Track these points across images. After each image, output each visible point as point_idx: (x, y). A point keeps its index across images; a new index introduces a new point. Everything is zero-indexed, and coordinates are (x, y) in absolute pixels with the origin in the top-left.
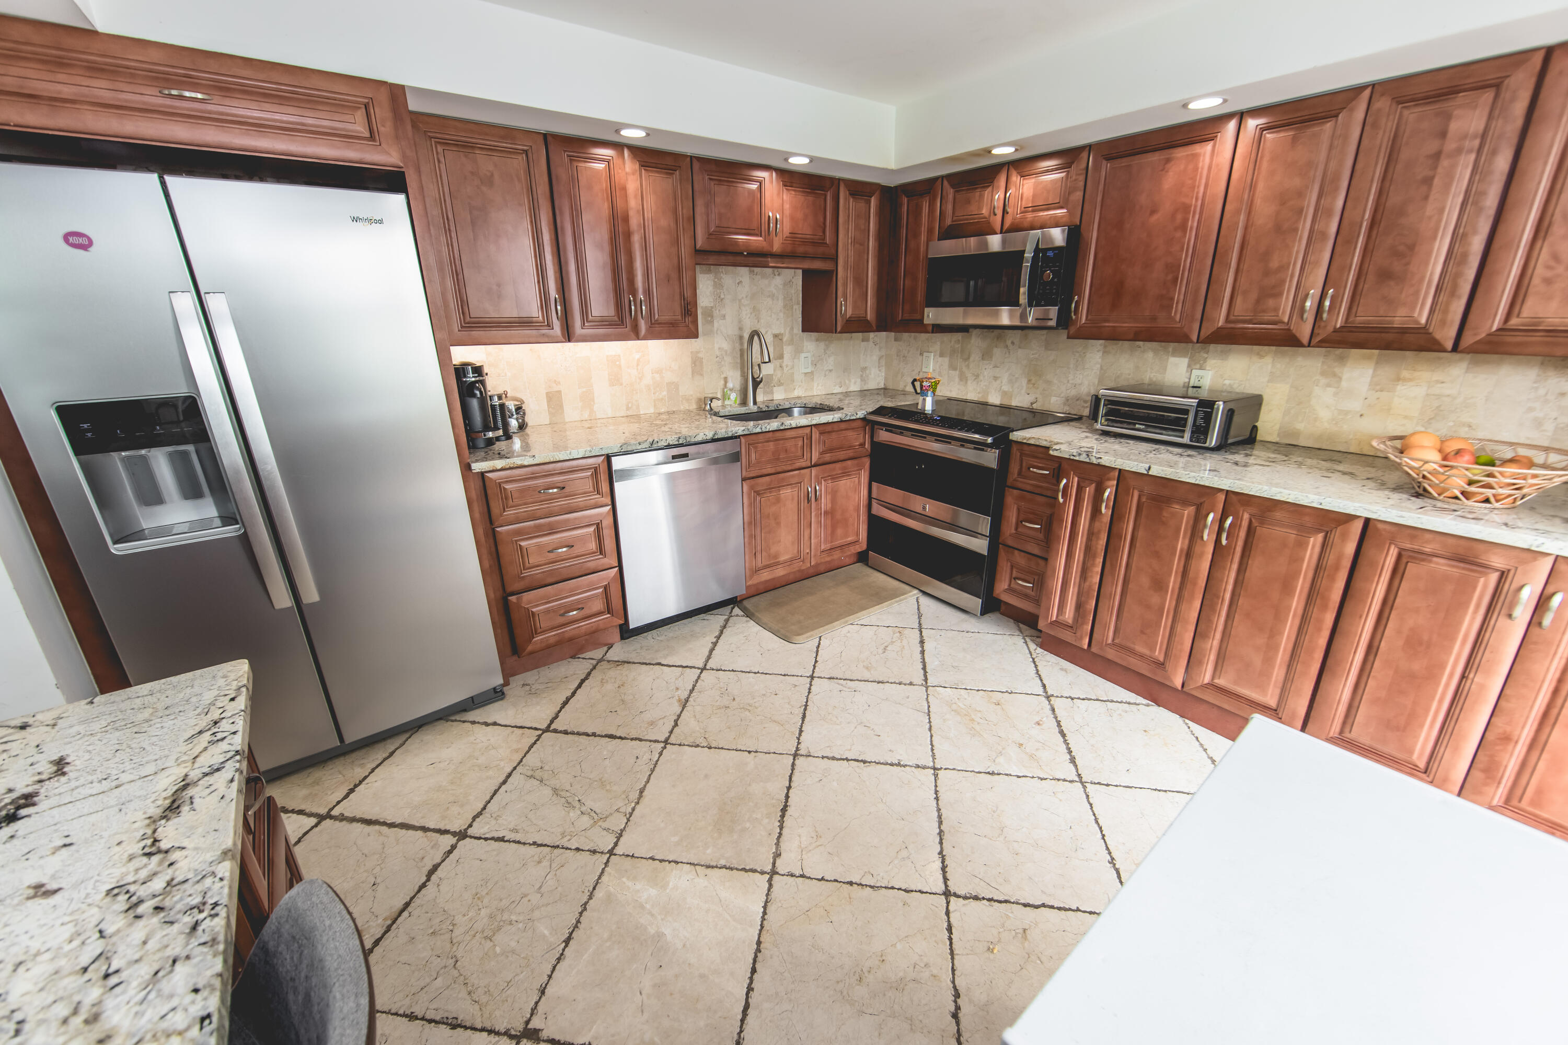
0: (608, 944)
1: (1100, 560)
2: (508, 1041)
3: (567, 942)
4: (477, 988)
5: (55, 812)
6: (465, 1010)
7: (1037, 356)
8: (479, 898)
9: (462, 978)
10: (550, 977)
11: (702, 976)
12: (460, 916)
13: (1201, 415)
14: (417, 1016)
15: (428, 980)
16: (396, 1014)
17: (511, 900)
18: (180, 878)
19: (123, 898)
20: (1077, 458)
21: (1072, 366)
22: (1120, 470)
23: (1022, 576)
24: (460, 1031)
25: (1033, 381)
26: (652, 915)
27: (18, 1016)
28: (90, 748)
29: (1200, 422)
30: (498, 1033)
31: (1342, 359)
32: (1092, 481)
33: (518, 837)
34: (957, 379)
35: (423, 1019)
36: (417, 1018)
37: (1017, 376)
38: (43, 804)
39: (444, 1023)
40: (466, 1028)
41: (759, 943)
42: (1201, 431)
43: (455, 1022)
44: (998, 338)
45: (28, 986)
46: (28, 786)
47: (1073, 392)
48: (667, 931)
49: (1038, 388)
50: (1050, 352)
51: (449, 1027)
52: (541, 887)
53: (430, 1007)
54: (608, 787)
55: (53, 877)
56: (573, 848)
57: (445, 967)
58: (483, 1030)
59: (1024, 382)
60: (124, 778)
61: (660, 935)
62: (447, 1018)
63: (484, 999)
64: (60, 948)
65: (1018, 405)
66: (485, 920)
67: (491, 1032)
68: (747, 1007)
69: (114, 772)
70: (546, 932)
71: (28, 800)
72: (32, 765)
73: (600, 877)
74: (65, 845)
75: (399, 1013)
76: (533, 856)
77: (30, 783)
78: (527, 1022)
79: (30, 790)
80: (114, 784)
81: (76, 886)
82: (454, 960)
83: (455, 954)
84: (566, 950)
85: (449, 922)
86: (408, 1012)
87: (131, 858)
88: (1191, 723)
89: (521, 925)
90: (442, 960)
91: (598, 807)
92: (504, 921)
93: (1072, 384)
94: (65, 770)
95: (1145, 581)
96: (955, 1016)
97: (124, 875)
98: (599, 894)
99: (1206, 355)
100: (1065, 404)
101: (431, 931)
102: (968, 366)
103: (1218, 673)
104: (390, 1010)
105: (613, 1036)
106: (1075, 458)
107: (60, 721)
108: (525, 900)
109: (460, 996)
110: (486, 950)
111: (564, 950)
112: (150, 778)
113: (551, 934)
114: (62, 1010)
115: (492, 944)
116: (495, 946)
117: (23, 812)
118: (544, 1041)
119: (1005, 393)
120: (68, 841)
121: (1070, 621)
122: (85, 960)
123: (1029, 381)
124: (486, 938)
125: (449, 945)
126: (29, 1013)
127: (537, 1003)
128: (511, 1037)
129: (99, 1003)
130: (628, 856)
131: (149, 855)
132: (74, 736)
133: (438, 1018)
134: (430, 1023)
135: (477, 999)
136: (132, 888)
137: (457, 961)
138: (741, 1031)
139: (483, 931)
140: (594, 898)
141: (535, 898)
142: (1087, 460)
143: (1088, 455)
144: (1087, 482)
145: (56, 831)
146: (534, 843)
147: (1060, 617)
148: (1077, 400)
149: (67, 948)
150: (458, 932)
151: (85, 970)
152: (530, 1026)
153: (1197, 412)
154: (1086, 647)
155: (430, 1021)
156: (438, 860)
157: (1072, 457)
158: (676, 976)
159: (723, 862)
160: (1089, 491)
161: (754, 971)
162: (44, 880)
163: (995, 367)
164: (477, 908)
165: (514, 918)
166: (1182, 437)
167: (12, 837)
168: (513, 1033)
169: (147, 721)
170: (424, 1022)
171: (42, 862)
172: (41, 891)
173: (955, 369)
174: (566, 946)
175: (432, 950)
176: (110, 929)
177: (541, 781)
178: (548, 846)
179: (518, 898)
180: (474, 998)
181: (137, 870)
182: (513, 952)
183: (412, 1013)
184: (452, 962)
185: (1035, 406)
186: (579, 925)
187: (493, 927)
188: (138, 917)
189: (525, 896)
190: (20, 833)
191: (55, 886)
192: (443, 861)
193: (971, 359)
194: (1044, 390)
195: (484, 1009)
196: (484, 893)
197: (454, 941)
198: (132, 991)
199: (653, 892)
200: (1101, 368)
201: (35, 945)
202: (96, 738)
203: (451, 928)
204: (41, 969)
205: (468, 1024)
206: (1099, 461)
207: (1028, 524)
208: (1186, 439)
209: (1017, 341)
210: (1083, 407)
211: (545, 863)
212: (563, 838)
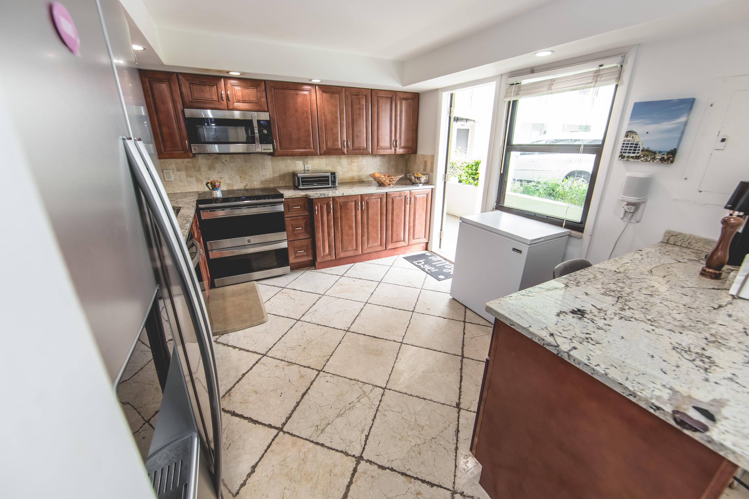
0: (426, 386)
1: (333, 228)
2: (461, 412)
3: (425, 399)
4: (444, 427)
5: (571, 305)
6: (453, 428)
7: (241, 165)
8: (402, 438)
9: (440, 434)
10: (438, 403)
11: (437, 361)
12: (411, 444)
13: (333, 177)
14: (456, 447)
15: (442, 447)
16: (456, 456)
17: (405, 423)
18: (569, 280)
19: (578, 285)
20: (321, 197)
21: (260, 168)
22: (333, 197)
23: (299, 249)
24: (459, 429)
25: (243, 177)
26: (415, 374)
27: (602, 284)
28: (549, 313)
29: (333, 179)
30: (459, 416)
31: (340, 158)
32: (325, 204)
33: (367, 428)
34: (195, 182)
35: (457, 444)
36: (457, 447)
37: (233, 175)
38: (571, 308)
39: (457, 436)
40: (458, 427)
41: (426, 348)
42: (334, 182)
43: (457, 432)
44: (216, 159)
45: (599, 286)
46: (570, 315)
47: (263, 179)
48: (421, 370)
49: (246, 179)
50: (248, 163)
51: (459, 433)
52: (399, 413)
53: (452, 442)
54: (344, 393)
55: (583, 295)
56: (379, 403)
57: (435, 442)
58: (458, 421)
59: (238, 178)
60: (553, 300)
61: (423, 372)
62: (456, 435)
63: (448, 423)
64: (591, 286)
65: (238, 188)
66: (414, 432)
67: (459, 418)
68: (445, 352)
69: (553, 303)
70: (421, 406)
71: (573, 312)
72: (563, 320)
73: (397, 391)
74: (577, 298)
75: (455, 455)
76: (381, 419)
77: (569, 315)
78: (454, 407)
79: (570, 314)
80: (556, 300)
81: (582, 291)
82: (432, 440)
83: (430, 440)
84: (428, 399)
85: (414, 448)
86: (455, 451)
87: (570, 288)
88: (365, 262)
89: (417, 417)
90: (432, 445)
91: (356, 395)
92: (415, 424)
93: (262, 175)
94: (559, 312)
95: (347, 228)
96: (445, 318)
97: (574, 286)
98: (405, 391)
99: (307, 160)
100: (261, 184)
101: (418, 455)
102: (201, 174)
103: (368, 244)
104: (455, 460)
105: (456, 382)
106: (320, 197)
107: (543, 327)
108: (405, 417)
109: (447, 432)
110: (428, 428)
111: (428, 400)
112: (550, 296)
113: (421, 405)
114: (597, 281)
115: (425, 426)
116: (426, 425)
117: (576, 310)
118: (459, 401)
119: (228, 185)
120: (575, 298)
121: (328, 253)
122: (590, 283)
123: (241, 177)
124: (422, 429)
125: (426, 444)
126: (600, 283)
127: (447, 405)
128: (459, 411)
129: (592, 278)
130: (387, 383)
131: (568, 286)
132: (547, 319)
133: (456, 438)
134: (458, 441)
135: (448, 425)
136: (576, 284)
137: (433, 438)
138: (452, 354)
139: (419, 431)
140: (406, 392)
141: (404, 414)
142: (324, 197)
143: (324, 195)
144: (323, 204)
145: (575, 301)
146: (373, 420)
147: (324, 254)
148: (266, 181)
149: (590, 285)
150: (419, 442)
151: (591, 282)
152: (455, 406)
153: (331, 176)
154: (334, 258)
155: (457, 441)
156: (376, 466)
157: (319, 197)
158: (437, 367)
159: (396, 355)
160: (325, 207)
161: (435, 350)
162: (585, 295)
163: (219, 173)
164: (408, 437)
165: (413, 420)
166: (329, 185)
167: (582, 307)
168: (458, 411)
169: (531, 308)
170: (458, 443)
171: (582, 298)
172: (587, 294)
173: (192, 177)
174: (426, 399)
175: (428, 451)
176: (584, 283)
177: (329, 424)
178: (376, 413)
179: (404, 420)
180: (448, 427)
181: (572, 286)
182: (429, 417)
183: (455, 449)
184: (433, 440)
185: (247, 187)
186: (417, 396)
187: (417, 428)
188: (579, 281)
189: (403, 418)
190: (581, 306)
191: (585, 293)
192: (376, 464)
193: (202, 170)
194: (249, 180)
195: (451, 422)
196: (399, 436)
197: (424, 442)
198: (588, 276)
199: (405, 374)
200: (273, 168)
201: (594, 289)
202: (545, 314)
203: (417, 446)
204: (596, 286)
205: (457, 426)
206: (328, 196)
207: (296, 229)
208: (330, 186)
209: (228, 160)
210: (269, 184)
211: (386, 413)
212: (372, 408)
